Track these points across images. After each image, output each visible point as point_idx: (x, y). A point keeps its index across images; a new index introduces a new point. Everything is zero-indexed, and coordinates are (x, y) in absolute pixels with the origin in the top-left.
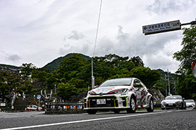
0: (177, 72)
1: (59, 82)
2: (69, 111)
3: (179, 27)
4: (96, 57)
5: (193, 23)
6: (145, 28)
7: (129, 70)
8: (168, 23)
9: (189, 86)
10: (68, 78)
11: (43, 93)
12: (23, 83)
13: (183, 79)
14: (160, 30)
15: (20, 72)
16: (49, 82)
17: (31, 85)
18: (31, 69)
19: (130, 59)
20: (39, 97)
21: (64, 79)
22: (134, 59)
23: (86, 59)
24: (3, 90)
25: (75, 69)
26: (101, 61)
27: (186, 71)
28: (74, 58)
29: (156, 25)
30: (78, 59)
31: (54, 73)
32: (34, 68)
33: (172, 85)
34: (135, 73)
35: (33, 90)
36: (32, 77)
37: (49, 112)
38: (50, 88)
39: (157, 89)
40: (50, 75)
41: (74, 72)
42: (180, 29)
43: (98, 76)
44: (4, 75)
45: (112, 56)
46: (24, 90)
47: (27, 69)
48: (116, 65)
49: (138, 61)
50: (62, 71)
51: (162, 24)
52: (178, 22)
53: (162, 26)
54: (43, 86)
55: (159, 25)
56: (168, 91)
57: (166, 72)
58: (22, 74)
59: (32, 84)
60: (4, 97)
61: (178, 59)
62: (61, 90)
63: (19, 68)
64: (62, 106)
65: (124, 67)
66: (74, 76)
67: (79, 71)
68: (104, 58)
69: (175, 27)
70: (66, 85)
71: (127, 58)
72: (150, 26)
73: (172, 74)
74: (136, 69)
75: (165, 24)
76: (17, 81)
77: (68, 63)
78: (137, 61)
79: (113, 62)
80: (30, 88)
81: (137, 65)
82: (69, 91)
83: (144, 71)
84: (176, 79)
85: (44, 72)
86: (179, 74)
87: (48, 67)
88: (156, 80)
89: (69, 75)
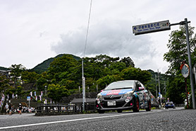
0: (167, 72)
1: (49, 83)
2: (59, 113)
3: (168, 27)
4: (87, 58)
5: (182, 23)
6: (135, 28)
7: (120, 71)
8: (158, 24)
9: (179, 86)
10: (58, 79)
11: (33, 94)
12: (13, 84)
13: (173, 79)
14: (149, 30)
15: (9, 73)
16: (39, 83)
17: (20, 86)
18: (21, 71)
19: (120, 59)
20: (29, 99)
21: (55, 80)
22: (124, 60)
23: (77, 60)
25: (65, 70)
26: (91, 62)
27: (175, 72)
28: (65, 58)
29: (146, 26)
30: (68, 60)
31: (45, 74)
32: (24, 70)
33: (162, 86)
34: (125, 73)
35: (22, 92)
36: (22, 79)
37: (39, 113)
38: (41, 89)
39: (148, 89)
40: (40, 77)
41: (65, 73)
42: (170, 29)
43: (89, 77)
45: (103, 57)
46: (14, 91)
47: (17, 70)
48: (107, 66)
49: (129, 62)
50: (52, 72)
52: (167, 23)
53: (152, 26)
54: (32, 88)
55: (149, 25)
56: (158, 92)
57: (156, 73)
58: (11, 75)
59: (22, 85)
61: (168, 60)
62: (51, 91)
63: (9, 69)
64: (53, 107)
65: (115, 67)
66: (65, 77)
67: (70, 72)
68: (95, 59)
69: (164, 27)
70: (57, 87)
71: (118, 59)
72: (140, 26)
73: (163, 75)
74: (127, 70)
75: (155, 24)
76: (6, 82)
77: (58, 64)
78: (127, 62)
79: (104, 63)
80: (20, 89)
81: (127, 66)
82: (60, 92)
83: (135, 71)
84: (166, 80)
85: (34, 73)
86: (169, 74)
87: (38, 68)
88: (146, 80)
89: (60, 76)
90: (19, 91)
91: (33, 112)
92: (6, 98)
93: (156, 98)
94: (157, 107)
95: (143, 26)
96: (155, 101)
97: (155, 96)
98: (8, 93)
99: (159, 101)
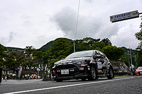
0: (137, 49)
1: (52, 58)
3: (137, 15)
4: (77, 40)
6: (111, 17)
7: (101, 48)
8: (129, 13)
10: (58, 56)
11: (41, 66)
12: (27, 60)
13: (141, 54)
14: (123, 18)
15: (24, 52)
16: (44, 58)
18: (32, 50)
19: (101, 40)
20: (38, 69)
21: (55, 56)
22: (104, 40)
23: (70, 42)
24: (14, 64)
25: (62, 49)
26: (80, 43)
28: (61, 41)
29: (120, 15)
30: (64, 42)
31: (48, 52)
32: (34, 50)
33: (133, 59)
34: (105, 50)
35: (33, 64)
36: (33, 56)
37: (45, 79)
38: (46, 62)
39: (122, 61)
40: (45, 54)
41: (62, 51)
42: (138, 17)
44: (14, 54)
45: (88, 39)
46: (28, 64)
47: (29, 50)
48: (92, 45)
50: (53, 50)
51: (124, 14)
52: (137, 12)
53: (125, 15)
54: (40, 62)
55: (122, 15)
56: (130, 63)
57: (128, 49)
58: (26, 53)
59: (33, 60)
60: (14, 70)
62: (53, 64)
63: (24, 49)
65: (97, 46)
66: (62, 54)
67: (65, 51)
68: (82, 41)
71: (99, 40)
72: (115, 16)
73: (133, 50)
74: (106, 48)
75: (127, 13)
76: (22, 58)
77: (57, 45)
78: (106, 42)
79: (89, 43)
81: (106, 45)
83: (112, 48)
84: (136, 54)
85: (41, 51)
86: (139, 50)
87: (43, 48)
88: (121, 55)
89: (58, 53)
91: (41, 78)
92: (23, 69)
93: (129, 67)
94: (130, 74)
95: (118, 16)
96: (128, 69)
98: (24, 65)
99: (132, 69)
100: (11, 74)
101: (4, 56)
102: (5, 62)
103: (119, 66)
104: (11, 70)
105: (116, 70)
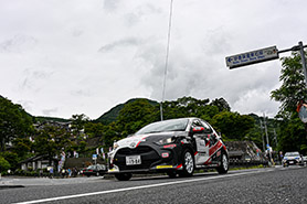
0: (278, 117)
1: (120, 136)
3: (275, 55)
4: (166, 102)
5: (295, 49)
6: (229, 60)
7: (211, 117)
8: (261, 52)
9: (295, 134)
11: (100, 152)
12: (74, 140)
13: (286, 126)
14: (249, 61)
15: (70, 126)
17: (84, 142)
18: (84, 122)
19: (211, 102)
20: (95, 157)
21: (126, 132)
22: (216, 102)
23: (153, 106)
24: (49, 149)
25: (139, 119)
26: (172, 107)
27: (289, 115)
28: (138, 104)
29: (244, 55)
30: (142, 106)
31: (113, 126)
32: (87, 121)
33: (271, 135)
34: (218, 120)
35: (86, 148)
36: (85, 132)
38: (109, 144)
39: (250, 140)
40: (108, 128)
41: (138, 123)
42: (278, 57)
44: (51, 130)
45: (188, 99)
46: (76, 148)
47: (79, 122)
48: (193, 111)
49: (222, 105)
50: (122, 122)
51: (252, 54)
52: (274, 49)
54: (99, 144)
55: (248, 54)
56: (266, 143)
57: (261, 118)
58: (72, 128)
59: (86, 141)
60: (51, 159)
61: (278, 99)
63: (68, 120)
65: (204, 113)
67: (145, 122)
69: (270, 56)
71: (208, 101)
72: (235, 57)
73: (270, 120)
74: (220, 116)
75: (256, 52)
76: (66, 137)
77: (130, 112)
78: (220, 104)
79: (189, 108)
80: (83, 146)
81: (221, 110)
83: (231, 117)
84: (276, 126)
85: (100, 124)
86: (280, 119)
87: (104, 118)
88: (248, 128)
89: (133, 127)
90: (83, 148)
93: (263, 151)
94: (266, 164)
95: (240, 57)
96: (262, 156)
97: (262, 149)
98: (69, 151)
99: (268, 155)
100: (44, 166)
101: (32, 133)
102: (33, 145)
103: (244, 149)
104: (45, 159)
105: (239, 157)
